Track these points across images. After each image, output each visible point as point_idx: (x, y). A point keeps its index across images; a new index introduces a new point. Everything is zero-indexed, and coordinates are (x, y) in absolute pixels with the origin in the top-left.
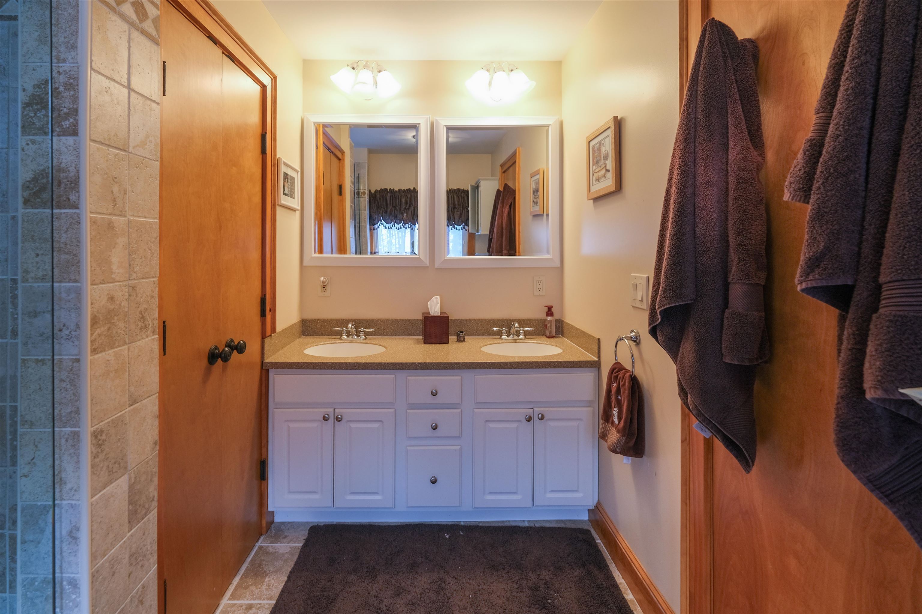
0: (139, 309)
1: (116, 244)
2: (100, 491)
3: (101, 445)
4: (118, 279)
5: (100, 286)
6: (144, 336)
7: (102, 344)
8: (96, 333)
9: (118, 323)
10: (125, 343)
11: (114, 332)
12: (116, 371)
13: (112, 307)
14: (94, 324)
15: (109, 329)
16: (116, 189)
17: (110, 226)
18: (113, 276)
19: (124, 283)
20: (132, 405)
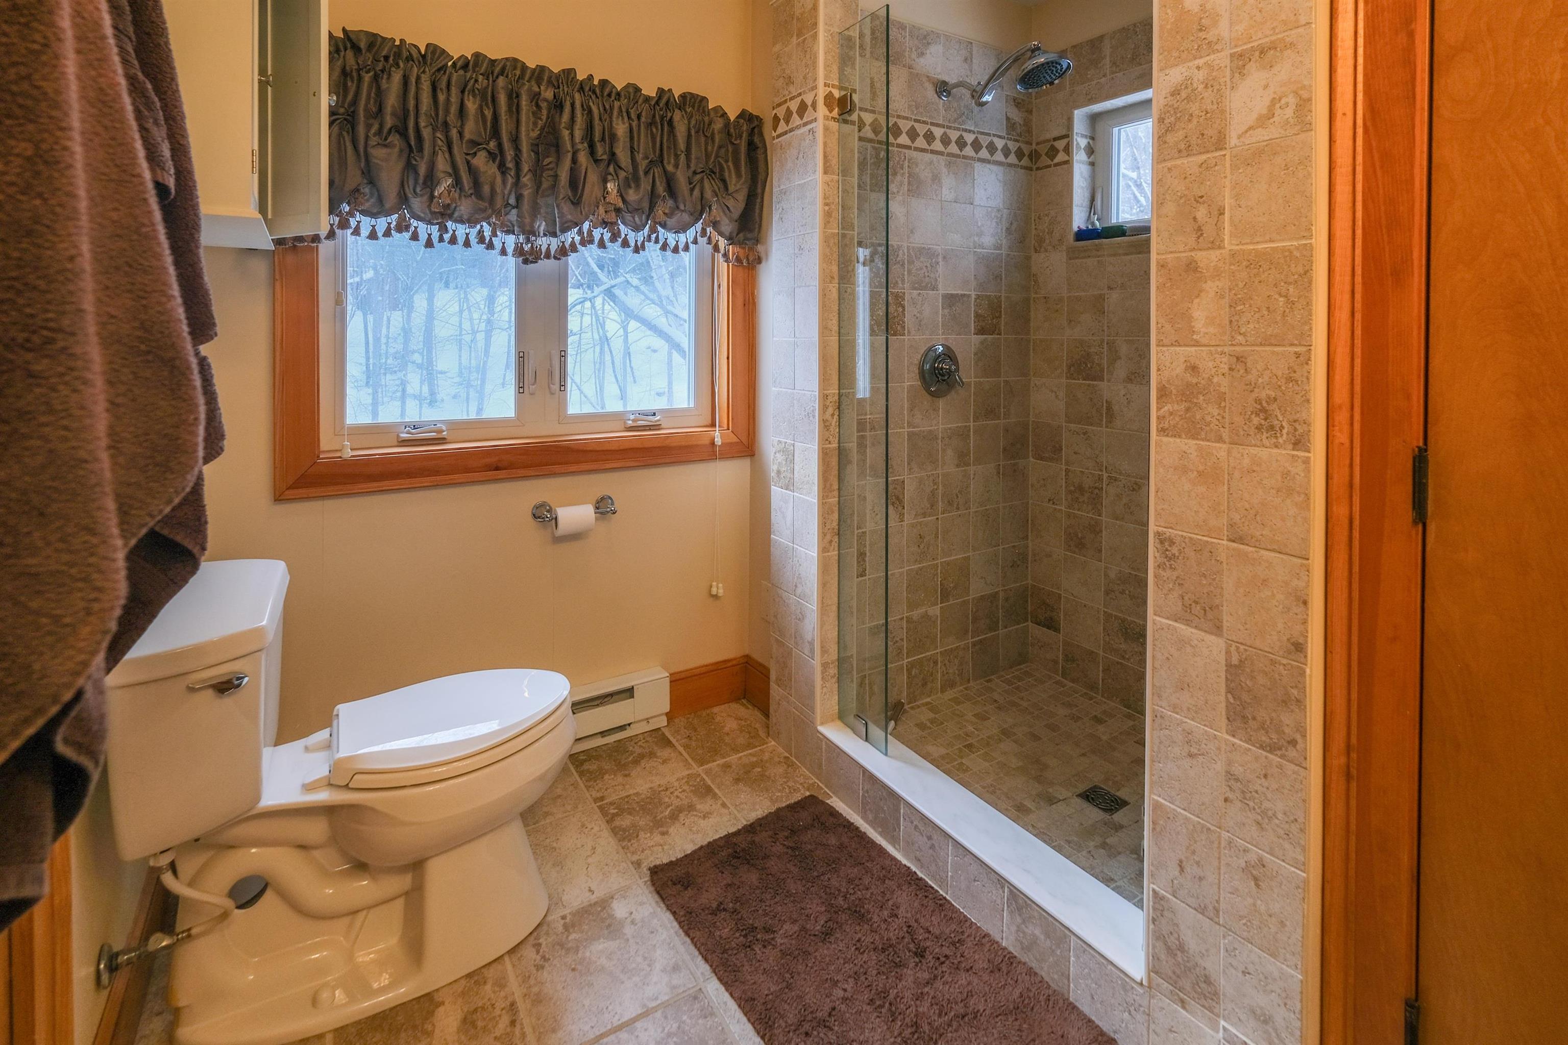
0: (1254, 395)
1: (1201, 291)
2: (1168, 618)
3: (1170, 559)
4: (1204, 341)
5: (1172, 348)
6: (1267, 443)
7: (1174, 426)
8: (1166, 408)
9: (1205, 405)
10: (1220, 439)
11: (1198, 417)
12: (1200, 474)
13: (1194, 381)
14: (1162, 396)
15: (1188, 410)
16: (1201, 213)
17: (1191, 267)
18: (1195, 337)
19: (1219, 349)
20: (1234, 541)
